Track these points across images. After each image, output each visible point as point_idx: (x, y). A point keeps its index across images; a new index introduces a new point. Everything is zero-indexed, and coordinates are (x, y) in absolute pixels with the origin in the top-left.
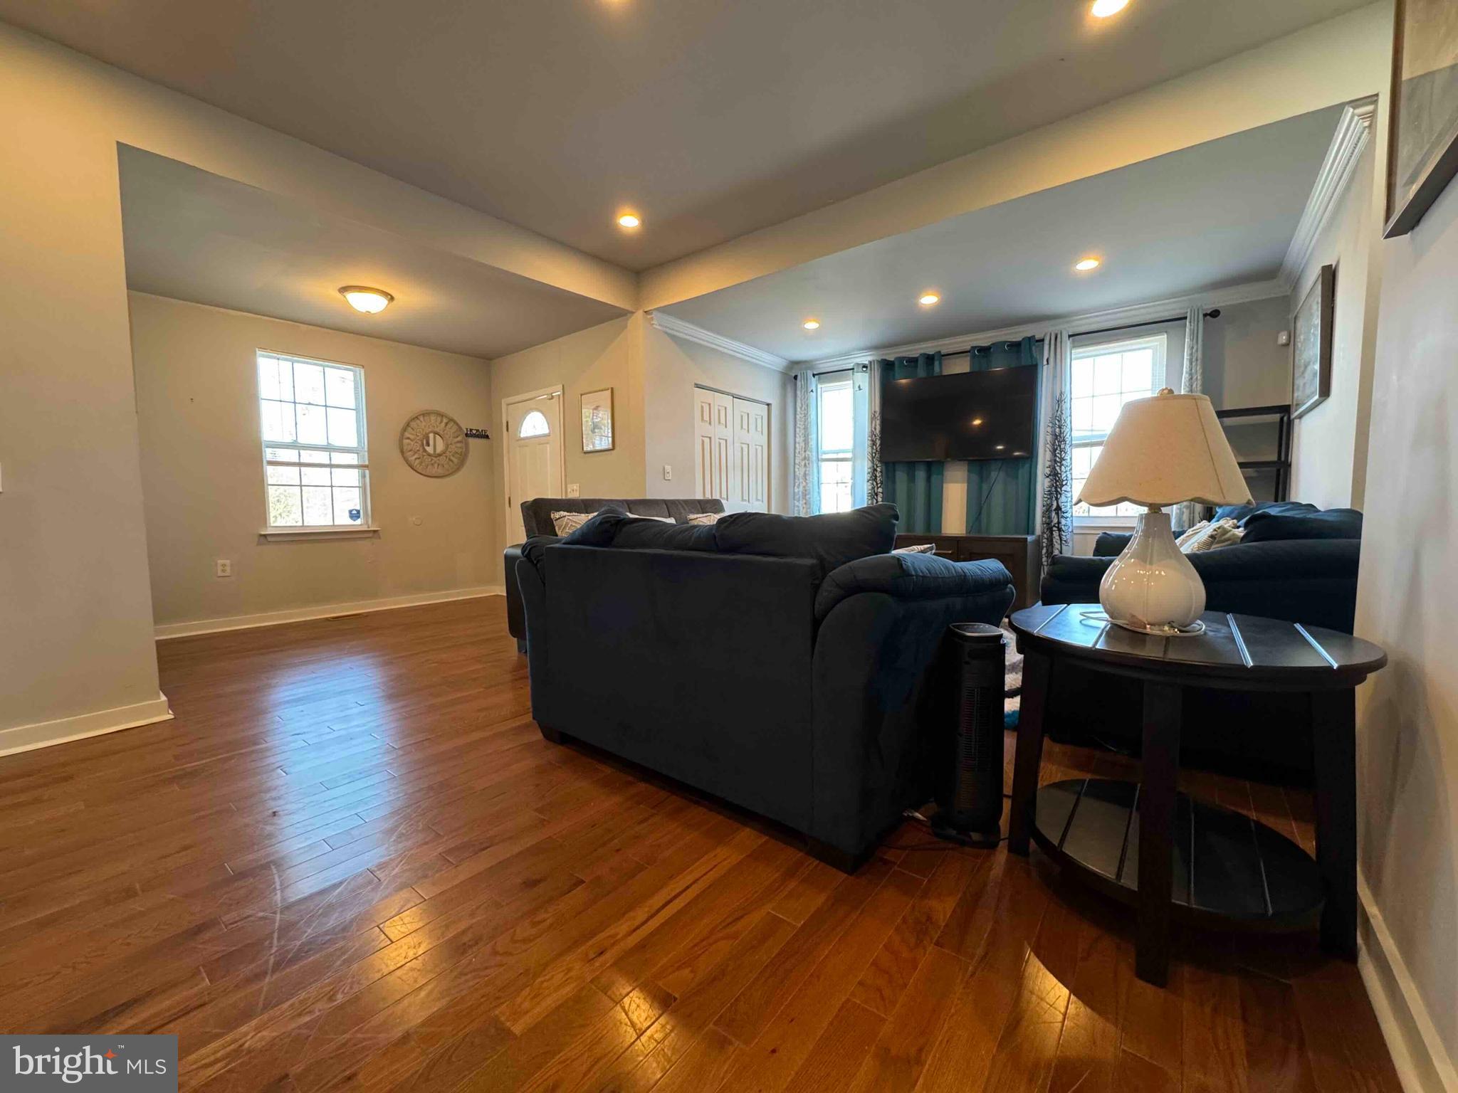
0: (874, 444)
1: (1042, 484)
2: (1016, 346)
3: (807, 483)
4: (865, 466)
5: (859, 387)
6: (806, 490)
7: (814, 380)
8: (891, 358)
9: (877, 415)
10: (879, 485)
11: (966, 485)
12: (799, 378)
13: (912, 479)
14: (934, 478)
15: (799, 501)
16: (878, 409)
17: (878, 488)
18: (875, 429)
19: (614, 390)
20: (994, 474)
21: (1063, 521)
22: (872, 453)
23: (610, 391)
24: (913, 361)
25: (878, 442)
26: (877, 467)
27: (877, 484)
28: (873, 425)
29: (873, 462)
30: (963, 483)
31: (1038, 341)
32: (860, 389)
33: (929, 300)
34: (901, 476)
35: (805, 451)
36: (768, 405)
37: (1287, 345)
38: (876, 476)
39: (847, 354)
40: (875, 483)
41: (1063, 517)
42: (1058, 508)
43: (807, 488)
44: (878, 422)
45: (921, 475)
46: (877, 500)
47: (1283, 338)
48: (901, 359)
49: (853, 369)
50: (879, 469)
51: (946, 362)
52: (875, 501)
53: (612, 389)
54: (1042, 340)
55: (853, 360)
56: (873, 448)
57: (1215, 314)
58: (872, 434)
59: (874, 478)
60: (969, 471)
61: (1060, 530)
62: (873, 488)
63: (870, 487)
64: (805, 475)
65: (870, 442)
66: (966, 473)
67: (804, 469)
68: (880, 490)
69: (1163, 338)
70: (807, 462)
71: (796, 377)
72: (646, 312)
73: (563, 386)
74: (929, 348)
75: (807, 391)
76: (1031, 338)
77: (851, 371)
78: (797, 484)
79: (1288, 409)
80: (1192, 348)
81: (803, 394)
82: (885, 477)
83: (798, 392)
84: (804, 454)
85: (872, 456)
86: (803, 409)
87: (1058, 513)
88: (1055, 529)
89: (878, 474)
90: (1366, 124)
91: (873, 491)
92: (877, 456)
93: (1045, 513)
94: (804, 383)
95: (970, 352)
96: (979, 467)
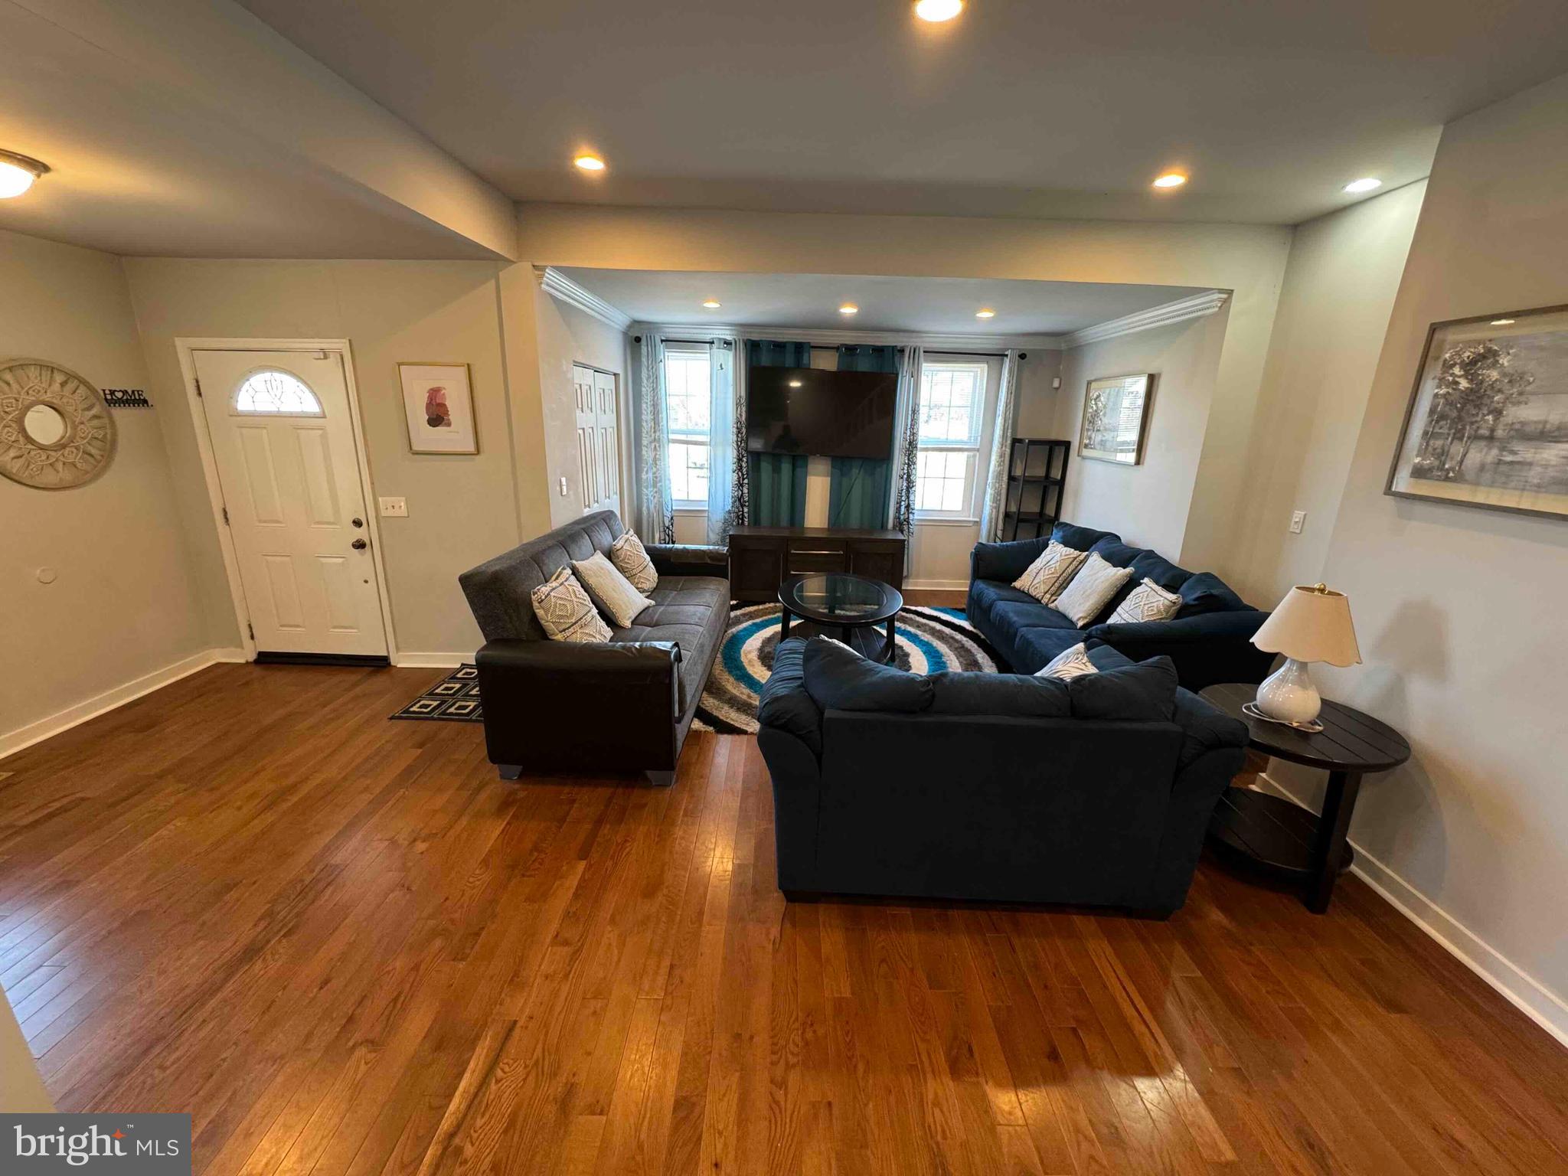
0: (739, 432)
1: (896, 484)
2: (879, 351)
3: (659, 469)
4: (729, 455)
5: (721, 365)
6: (656, 477)
7: (661, 347)
8: (754, 339)
9: (743, 401)
10: (745, 476)
11: (829, 478)
12: (644, 342)
13: (776, 470)
14: (798, 470)
15: (647, 489)
16: (743, 394)
17: (743, 479)
18: (741, 415)
19: (472, 367)
20: (855, 471)
21: (911, 515)
22: (737, 441)
23: (466, 366)
24: (780, 347)
25: (744, 430)
26: (743, 456)
27: (743, 475)
28: (739, 412)
29: (738, 451)
30: (828, 476)
31: (899, 351)
32: (722, 369)
33: (848, 310)
34: (766, 467)
35: (655, 432)
36: (615, 374)
37: (1057, 389)
38: (741, 466)
39: (705, 324)
40: (740, 474)
41: (911, 513)
42: (908, 507)
43: (657, 475)
44: (744, 409)
45: (786, 467)
46: (742, 491)
47: (1056, 384)
49: (713, 343)
50: (745, 459)
51: (814, 353)
52: (740, 493)
53: (468, 365)
54: (902, 351)
55: (712, 332)
56: (738, 436)
57: (1022, 356)
58: (738, 421)
59: (740, 468)
60: (832, 467)
61: (908, 523)
62: (739, 478)
63: (736, 478)
64: (655, 460)
65: (735, 430)
66: (830, 468)
67: (654, 454)
68: (746, 481)
69: (985, 366)
70: (657, 445)
71: (638, 340)
72: (534, 266)
73: (350, 340)
74: (798, 336)
75: (655, 360)
76: (894, 347)
77: (708, 345)
78: (645, 469)
79: (1067, 445)
80: (1009, 382)
81: (650, 362)
82: (750, 468)
83: (644, 360)
84: (653, 435)
85: (737, 445)
86: (651, 381)
87: (908, 510)
88: (905, 523)
89: (744, 465)
90: (1219, 305)
91: (739, 481)
92: (743, 445)
93: (898, 509)
94: (650, 349)
95: (837, 349)
96: (841, 463)
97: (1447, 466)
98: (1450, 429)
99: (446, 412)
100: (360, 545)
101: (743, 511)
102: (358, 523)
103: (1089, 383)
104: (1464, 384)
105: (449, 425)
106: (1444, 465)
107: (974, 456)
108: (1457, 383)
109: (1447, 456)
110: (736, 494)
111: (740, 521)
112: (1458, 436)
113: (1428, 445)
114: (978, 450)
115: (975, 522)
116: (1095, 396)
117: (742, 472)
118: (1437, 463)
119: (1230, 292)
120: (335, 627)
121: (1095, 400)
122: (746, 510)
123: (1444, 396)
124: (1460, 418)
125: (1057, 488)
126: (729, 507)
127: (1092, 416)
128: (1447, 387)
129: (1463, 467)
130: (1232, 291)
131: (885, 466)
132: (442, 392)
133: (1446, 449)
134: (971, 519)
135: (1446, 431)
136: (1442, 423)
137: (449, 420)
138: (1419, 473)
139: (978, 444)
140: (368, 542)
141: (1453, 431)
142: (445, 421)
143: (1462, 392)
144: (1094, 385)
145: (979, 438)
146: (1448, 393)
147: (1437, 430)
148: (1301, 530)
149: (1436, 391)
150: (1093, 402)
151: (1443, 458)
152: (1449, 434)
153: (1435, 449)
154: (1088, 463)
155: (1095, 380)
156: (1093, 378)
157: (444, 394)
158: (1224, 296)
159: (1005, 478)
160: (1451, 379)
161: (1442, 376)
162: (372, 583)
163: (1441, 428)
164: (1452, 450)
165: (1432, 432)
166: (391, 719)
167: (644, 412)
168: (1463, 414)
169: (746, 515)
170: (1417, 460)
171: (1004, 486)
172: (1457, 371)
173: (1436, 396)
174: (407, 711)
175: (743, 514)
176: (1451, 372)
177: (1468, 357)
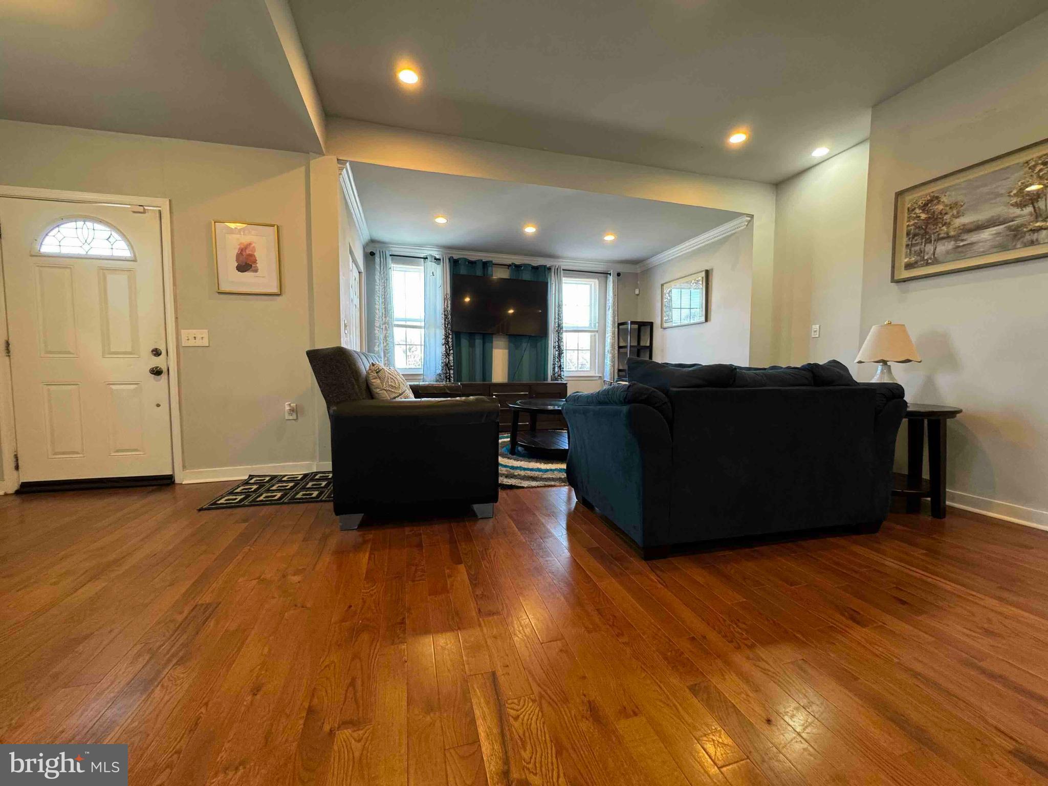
0: (446, 318)
1: (552, 352)
2: (536, 269)
3: (387, 344)
4: (439, 334)
5: (433, 273)
6: (386, 349)
7: (389, 259)
8: (455, 257)
9: (449, 296)
10: (451, 348)
11: (506, 351)
12: (377, 256)
13: (472, 345)
14: (487, 345)
16: (449, 292)
17: (450, 350)
18: (447, 307)
19: (281, 230)
20: (524, 345)
21: (563, 373)
22: (445, 324)
23: (276, 226)
24: (472, 263)
25: (450, 316)
26: (449, 334)
27: (449, 347)
28: (446, 304)
29: (446, 331)
30: (505, 349)
31: (548, 269)
32: (433, 275)
33: (530, 230)
34: (464, 342)
35: (385, 317)
36: (360, 272)
37: (638, 295)
38: (448, 342)
39: (421, 246)
40: (447, 347)
41: (562, 371)
42: (560, 367)
43: (387, 348)
44: (449, 302)
45: (478, 342)
46: (449, 358)
47: (637, 292)
48: (466, 260)
49: (426, 258)
50: (450, 336)
51: (495, 269)
52: (448, 360)
53: (278, 227)
54: (550, 269)
55: (426, 252)
56: (445, 320)
57: (621, 275)
58: (445, 310)
59: (447, 343)
61: (562, 376)
62: (446, 350)
63: (444, 350)
64: (385, 337)
65: (443, 316)
66: (508, 343)
67: (384, 332)
68: (452, 352)
69: (596, 281)
70: (387, 326)
71: (372, 254)
72: (338, 159)
73: (169, 200)
74: (484, 257)
75: (385, 266)
76: (545, 266)
77: (423, 259)
78: (377, 344)
79: (651, 325)
80: (613, 289)
81: (382, 268)
82: (454, 341)
83: (378, 267)
84: (384, 319)
85: (445, 326)
86: (383, 281)
87: (560, 369)
88: (559, 377)
89: (450, 340)
90: (746, 224)
91: (447, 352)
92: (449, 326)
93: (554, 368)
94: (382, 259)
95: (509, 266)
96: (515, 339)
97: (926, 258)
98: (922, 239)
99: (255, 261)
100: (157, 372)
101: (449, 373)
102: (156, 353)
103: (662, 285)
104: (923, 216)
105: (256, 271)
106: (924, 258)
107: (595, 335)
108: (919, 217)
109: (924, 252)
110: (445, 361)
111: (448, 380)
112: (929, 241)
113: (910, 250)
114: (597, 331)
115: (600, 377)
116: (668, 291)
117: (448, 346)
118: (919, 258)
119: (752, 216)
120: (117, 451)
121: (669, 293)
122: (452, 372)
123: (913, 225)
124: (926, 233)
125: (648, 350)
126: (439, 371)
127: (667, 303)
128: (913, 220)
129: (936, 256)
130: (753, 215)
131: (544, 341)
132: (253, 245)
133: (922, 250)
134: (597, 375)
135: (920, 241)
136: (916, 238)
137: (256, 267)
138: (909, 266)
139: (597, 328)
140: (165, 369)
141: (924, 240)
142: (253, 268)
143: (924, 220)
144: (665, 286)
145: (597, 324)
146: (915, 223)
147: (914, 242)
148: (819, 335)
149: (908, 223)
150: (667, 295)
151: (922, 255)
152: (922, 242)
153: (915, 252)
154: (668, 331)
155: (666, 283)
156: (664, 282)
157: (254, 247)
158: (749, 219)
159: (616, 348)
160: (915, 215)
161: (909, 216)
162: (164, 405)
163: (916, 240)
164: (927, 249)
165: (911, 244)
166: (200, 510)
167: (377, 303)
168: (927, 230)
169: (452, 376)
170: (906, 260)
171: (616, 352)
172: (917, 211)
173: (908, 226)
174: (215, 504)
175: (450, 375)
176: (914, 212)
177: (922, 203)
